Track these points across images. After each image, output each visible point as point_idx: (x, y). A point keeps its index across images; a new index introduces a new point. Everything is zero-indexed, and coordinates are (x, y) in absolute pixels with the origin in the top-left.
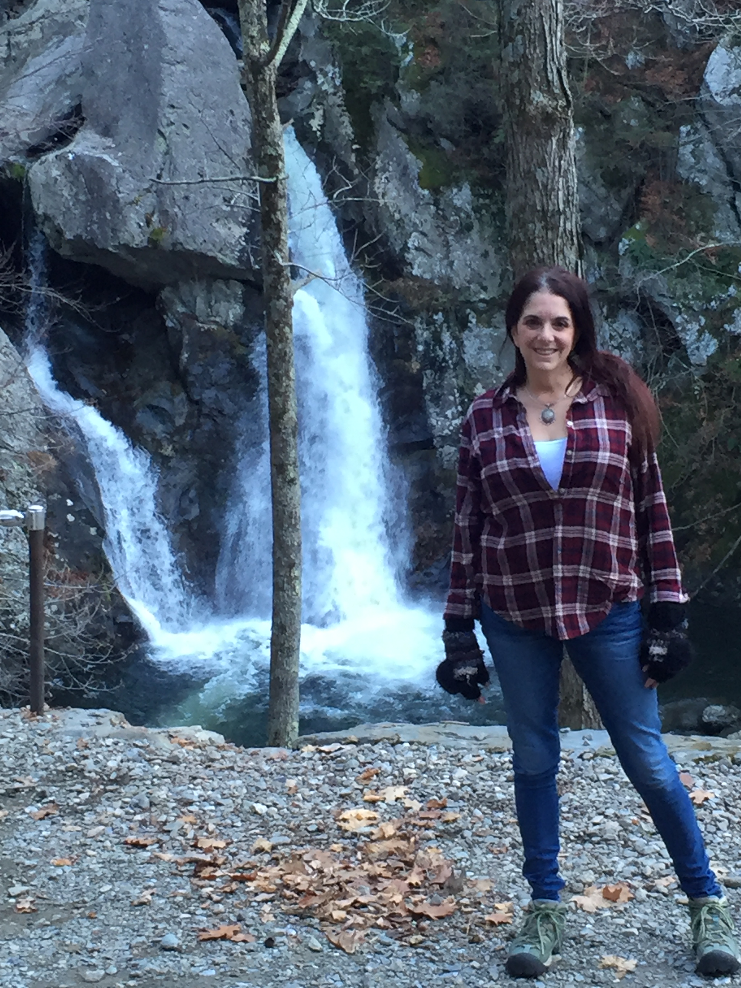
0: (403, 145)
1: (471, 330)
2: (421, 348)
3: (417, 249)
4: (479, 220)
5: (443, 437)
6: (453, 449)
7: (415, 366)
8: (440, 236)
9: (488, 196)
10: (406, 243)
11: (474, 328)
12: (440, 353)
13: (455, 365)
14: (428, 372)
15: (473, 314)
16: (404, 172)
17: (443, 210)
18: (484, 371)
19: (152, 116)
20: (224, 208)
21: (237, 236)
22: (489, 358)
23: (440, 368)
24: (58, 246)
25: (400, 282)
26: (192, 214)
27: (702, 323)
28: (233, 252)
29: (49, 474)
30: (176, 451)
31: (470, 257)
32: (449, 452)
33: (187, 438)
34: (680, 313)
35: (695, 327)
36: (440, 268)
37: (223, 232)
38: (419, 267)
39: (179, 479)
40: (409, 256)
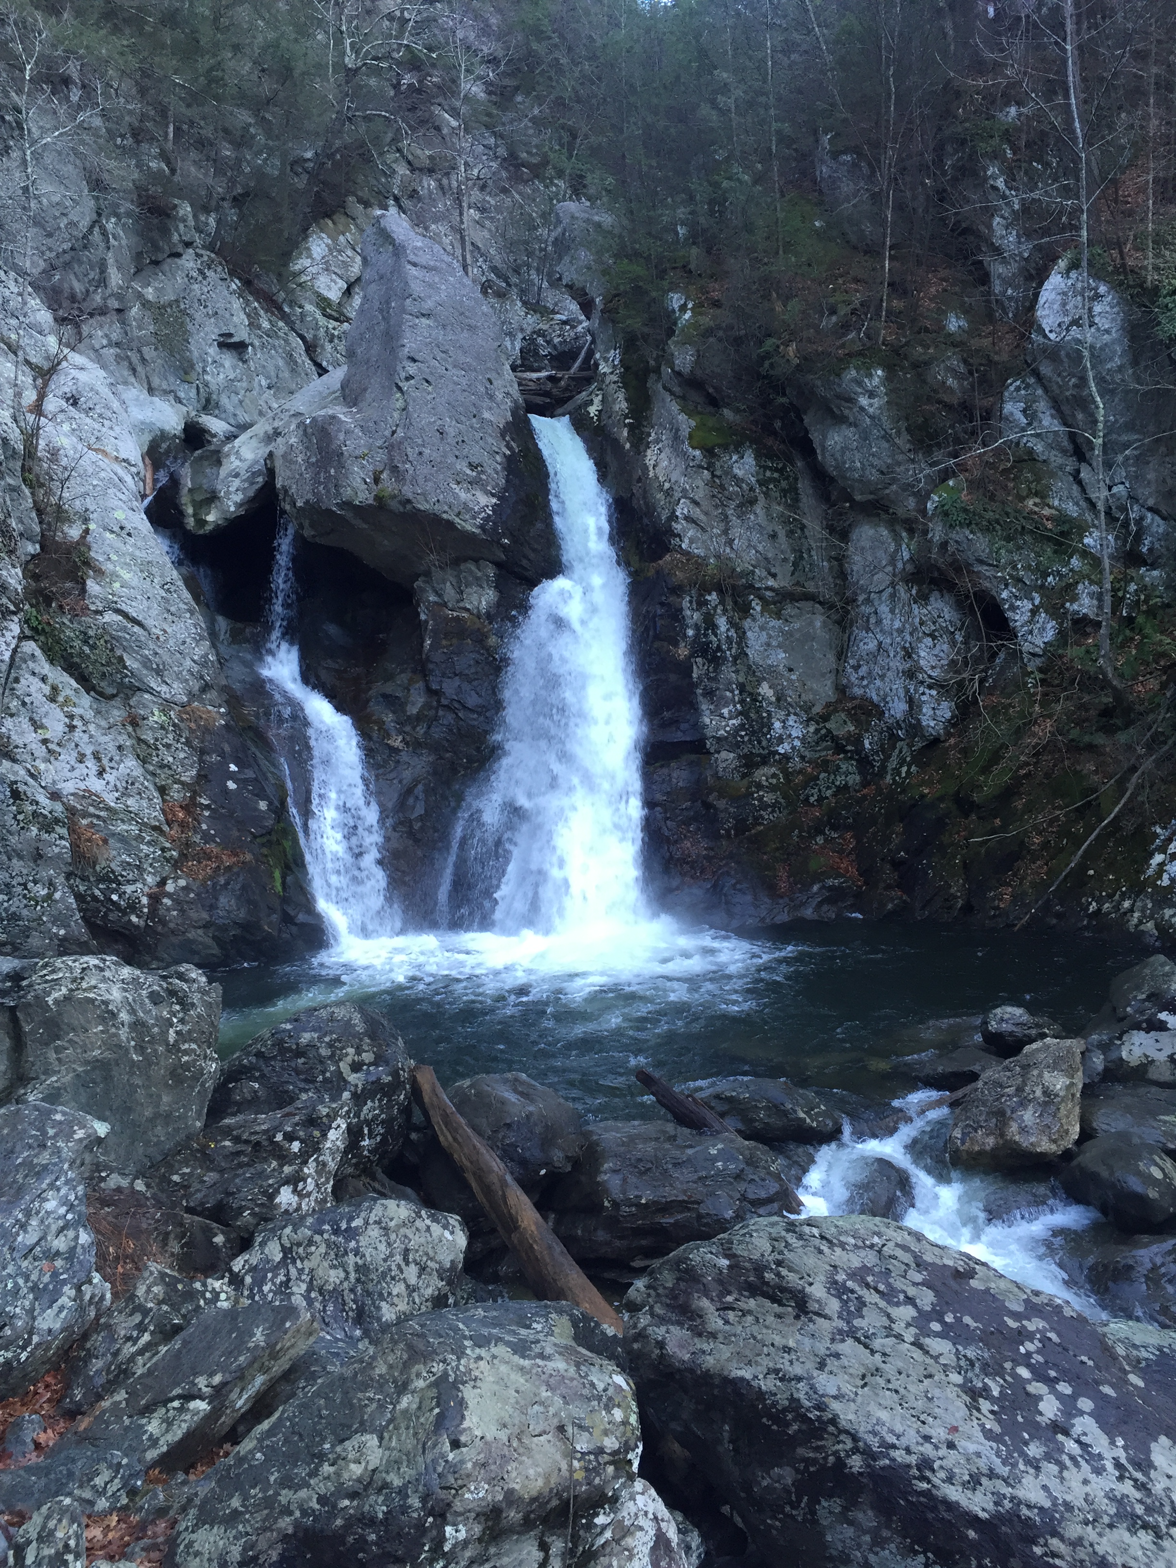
0: (675, 407)
1: (754, 620)
2: (690, 632)
3: (687, 518)
4: (766, 494)
5: (719, 739)
6: (732, 755)
7: (683, 651)
8: (716, 507)
9: (776, 470)
10: (674, 511)
11: (758, 616)
12: (713, 638)
13: (735, 658)
14: (699, 660)
15: (757, 601)
16: (676, 438)
17: (719, 477)
18: (772, 670)
19: (391, 372)
20: (469, 472)
21: (482, 504)
22: (779, 657)
23: (714, 658)
24: (301, 526)
25: (668, 557)
26: (424, 470)
27: (1037, 602)
28: (474, 518)
29: (206, 730)
30: (407, 744)
31: (755, 537)
32: (726, 758)
33: (421, 730)
34: (1007, 586)
35: (1027, 605)
36: (717, 545)
37: (463, 495)
38: (691, 541)
39: (407, 775)
40: (677, 527)
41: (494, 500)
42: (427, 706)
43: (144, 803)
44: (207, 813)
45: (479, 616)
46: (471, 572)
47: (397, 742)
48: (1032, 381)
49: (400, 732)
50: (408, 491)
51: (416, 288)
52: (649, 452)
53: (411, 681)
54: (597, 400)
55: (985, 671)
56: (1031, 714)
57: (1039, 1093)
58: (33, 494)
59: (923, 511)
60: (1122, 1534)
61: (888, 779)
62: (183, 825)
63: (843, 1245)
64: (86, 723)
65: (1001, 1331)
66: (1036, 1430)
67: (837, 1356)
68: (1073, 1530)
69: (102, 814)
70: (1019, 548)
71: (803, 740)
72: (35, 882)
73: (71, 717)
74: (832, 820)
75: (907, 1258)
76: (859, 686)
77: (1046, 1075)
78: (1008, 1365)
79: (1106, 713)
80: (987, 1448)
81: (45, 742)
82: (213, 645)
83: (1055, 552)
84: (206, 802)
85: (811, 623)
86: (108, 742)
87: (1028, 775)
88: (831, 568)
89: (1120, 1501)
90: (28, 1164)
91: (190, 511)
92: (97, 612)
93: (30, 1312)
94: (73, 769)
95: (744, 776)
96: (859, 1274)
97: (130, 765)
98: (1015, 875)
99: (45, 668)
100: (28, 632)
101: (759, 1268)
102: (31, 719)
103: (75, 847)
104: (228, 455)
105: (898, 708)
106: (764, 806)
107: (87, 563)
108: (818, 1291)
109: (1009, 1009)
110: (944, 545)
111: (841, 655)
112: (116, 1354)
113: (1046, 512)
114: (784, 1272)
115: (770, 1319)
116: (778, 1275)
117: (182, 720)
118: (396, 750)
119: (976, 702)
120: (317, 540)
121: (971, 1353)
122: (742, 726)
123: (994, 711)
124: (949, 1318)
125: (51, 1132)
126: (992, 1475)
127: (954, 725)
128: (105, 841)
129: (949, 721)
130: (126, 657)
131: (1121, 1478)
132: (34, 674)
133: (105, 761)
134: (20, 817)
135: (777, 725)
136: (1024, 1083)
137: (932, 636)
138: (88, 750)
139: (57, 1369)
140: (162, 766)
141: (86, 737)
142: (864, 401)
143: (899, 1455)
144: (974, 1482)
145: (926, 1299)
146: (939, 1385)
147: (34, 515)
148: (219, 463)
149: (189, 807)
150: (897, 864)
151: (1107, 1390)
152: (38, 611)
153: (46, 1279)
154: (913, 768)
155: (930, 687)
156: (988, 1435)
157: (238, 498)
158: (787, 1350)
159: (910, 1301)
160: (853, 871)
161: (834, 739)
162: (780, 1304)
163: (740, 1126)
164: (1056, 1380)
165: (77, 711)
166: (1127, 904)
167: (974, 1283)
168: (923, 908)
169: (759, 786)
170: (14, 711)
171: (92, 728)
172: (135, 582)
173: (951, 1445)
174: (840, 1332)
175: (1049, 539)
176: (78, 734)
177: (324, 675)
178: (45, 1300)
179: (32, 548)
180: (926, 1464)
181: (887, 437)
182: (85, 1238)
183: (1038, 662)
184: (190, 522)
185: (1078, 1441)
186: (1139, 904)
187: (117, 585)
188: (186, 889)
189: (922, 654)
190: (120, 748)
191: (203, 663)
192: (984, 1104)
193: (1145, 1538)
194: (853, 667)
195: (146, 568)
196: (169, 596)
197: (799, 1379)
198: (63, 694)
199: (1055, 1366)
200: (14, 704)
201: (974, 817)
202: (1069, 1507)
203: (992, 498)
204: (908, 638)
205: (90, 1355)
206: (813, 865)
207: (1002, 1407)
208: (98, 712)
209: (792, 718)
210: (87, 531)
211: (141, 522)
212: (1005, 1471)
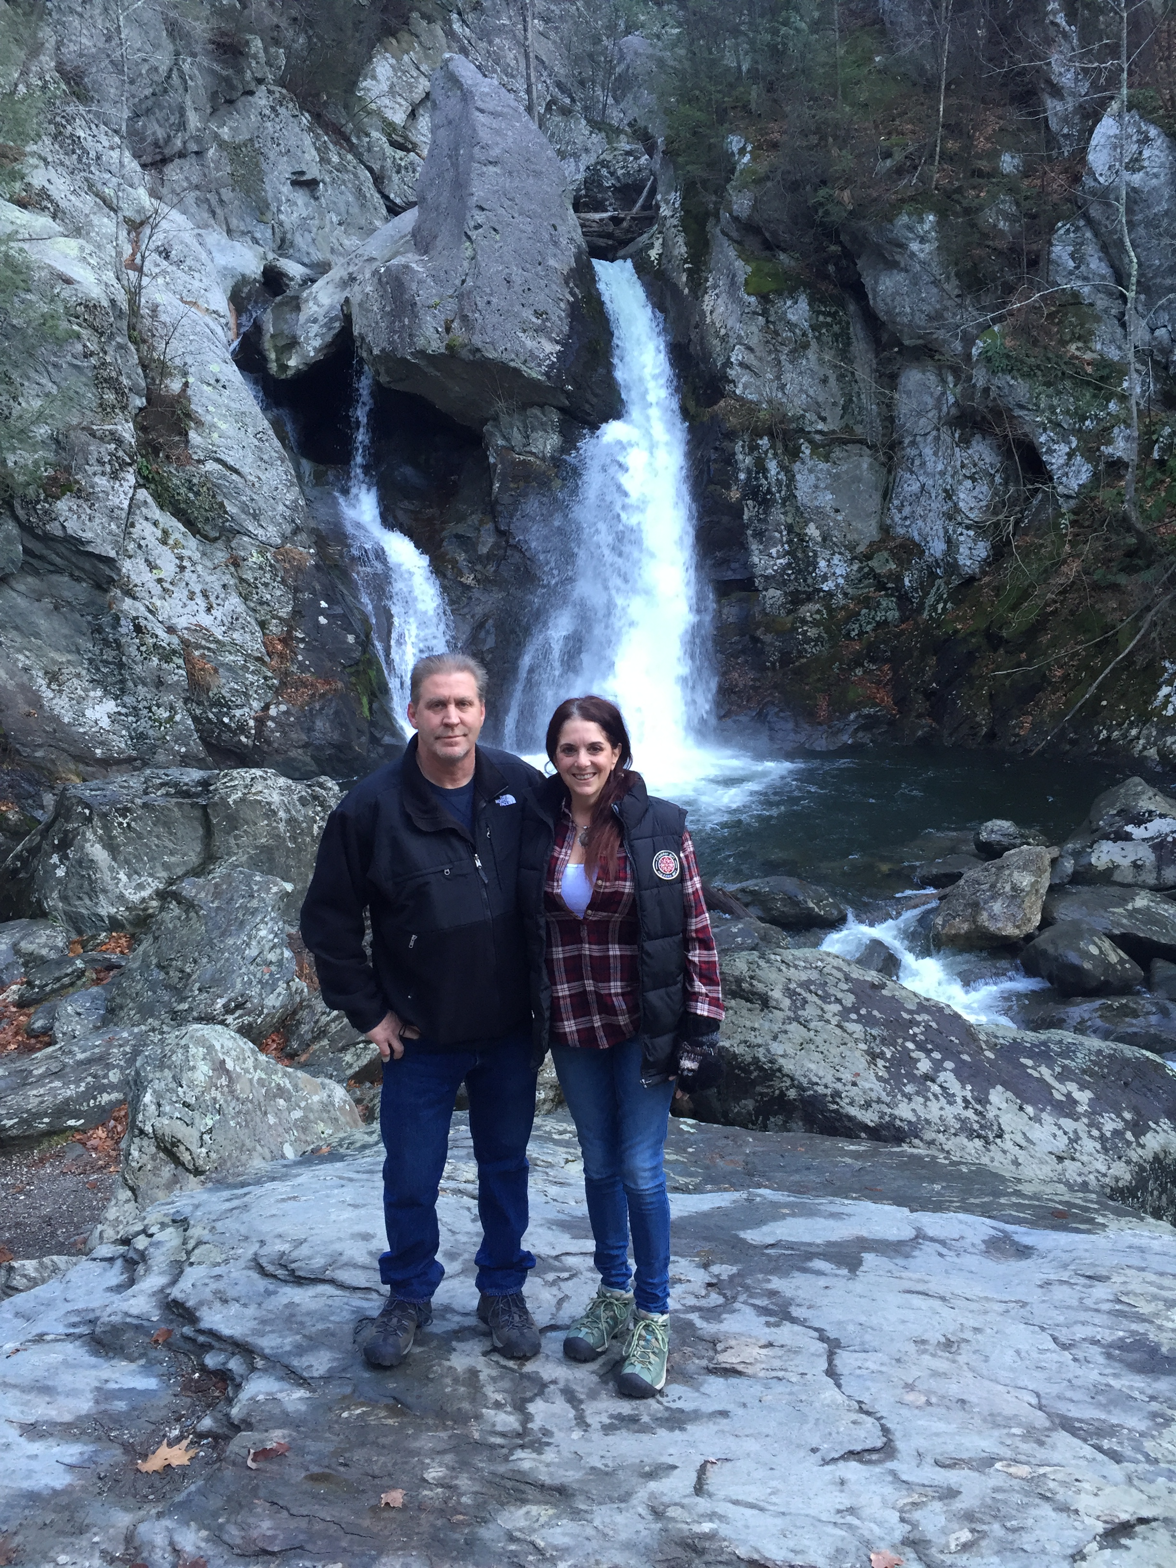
0: (732, 253)
1: (803, 463)
2: (742, 476)
3: (741, 364)
4: (818, 339)
5: (767, 578)
6: (779, 593)
7: (735, 494)
8: (770, 352)
9: (829, 314)
10: (729, 357)
11: (807, 460)
12: (763, 481)
13: (784, 500)
14: (750, 502)
15: (806, 444)
16: (733, 283)
17: (773, 323)
18: (819, 511)
19: (461, 220)
20: (534, 320)
21: (547, 351)
22: (827, 499)
23: (764, 500)
24: (378, 373)
25: (722, 403)
26: (493, 319)
27: (1074, 445)
28: (540, 365)
29: (299, 570)
30: (478, 581)
31: (806, 381)
32: (774, 595)
33: (491, 568)
34: (1045, 430)
35: (1064, 449)
36: (769, 390)
37: (529, 344)
38: (745, 387)
39: (479, 610)
40: (732, 373)
41: (558, 348)
42: (496, 545)
43: (248, 637)
44: (302, 646)
45: (543, 459)
46: (536, 417)
47: (469, 579)
48: (1082, 223)
49: (472, 570)
50: (477, 340)
51: (484, 135)
52: (706, 297)
53: (481, 522)
54: (658, 244)
55: (1022, 512)
56: (1059, 555)
57: (1008, 888)
58: (137, 350)
59: (969, 355)
60: (963, 1140)
61: (925, 615)
62: (282, 656)
63: (796, 967)
64: (194, 564)
65: (899, 1021)
66: (912, 1078)
67: (786, 1032)
68: (929, 1135)
69: (212, 646)
70: (1059, 393)
71: (846, 577)
72: (158, 706)
73: (181, 558)
74: (872, 653)
75: (840, 975)
76: (902, 526)
77: (1016, 874)
78: (900, 1041)
79: (1131, 554)
80: (878, 1086)
81: (160, 581)
82: (302, 492)
83: (1095, 396)
84: (301, 636)
85: (858, 466)
86: (214, 581)
87: (1054, 613)
88: (879, 414)
89: (963, 1121)
90: (243, 907)
91: (273, 356)
92: (199, 461)
93: (260, 995)
94: (185, 605)
95: (789, 612)
96: (806, 985)
97: (234, 602)
98: (1036, 705)
99: (156, 513)
100: (141, 481)
101: (739, 981)
102: (146, 560)
103: (190, 675)
104: (307, 301)
105: (938, 547)
106: (807, 640)
107: (188, 415)
108: (776, 994)
109: (999, 822)
110: (986, 390)
111: (886, 495)
112: (316, 1022)
113: (1088, 356)
114: (755, 983)
115: (744, 1012)
116: (751, 984)
117: (277, 561)
118: (468, 588)
119: (1009, 542)
120: (393, 386)
121: (874, 1032)
122: (789, 565)
123: (1026, 553)
124: (863, 1011)
125: (255, 888)
126: (879, 1101)
127: (989, 565)
128: (216, 671)
129: (985, 560)
130: (226, 503)
131: (966, 1108)
132: (147, 519)
133: (212, 599)
134: (143, 649)
135: (822, 564)
136: (997, 881)
137: (973, 479)
138: (197, 589)
139: (278, 1031)
140: (261, 603)
141: (194, 576)
142: (915, 246)
143: (820, 1089)
144: (867, 1105)
145: (849, 1000)
146: (850, 1050)
147: (140, 371)
148: (298, 309)
149: (287, 640)
150: (929, 695)
151: (966, 1057)
152: (148, 461)
153: (267, 977)
154: (949, 605)
155: (968, 528)
156: (880, 1079)
157: (317, 343)
158: (754, 1029)
159: (838, 1001)
160: (888, 700)
161: (876, 576)
162: (751, 1002)
163: (760, 914)
164: (931, 1051)
165: (186, 553)
166: (1134, 732)
167: (884, 992)
168: (951, 735)
169: (804, 622)
170: (131, 553)
171: (199, 568)
172: (231, 432)
173: (854, 1084)
174: (789, 1018)
175: (1089, 383)
176: (187, 574)
177: (400, 514)
178: (268, 989)
179: (139, 402)
180: (837, 1094)
181: (935, 283)
182: (287, 954)
183: (1072, 503)
184: (273, 367)
185: (941, 1086)
186: (1145, 732)
187: (215, 435)
188: (287, 713)
189: (962, 496)
190: (224, 586)
191: (294, 508)
192: (964, 897)
193: (978, 1143)
194: (897, 507)
195: (240, 417)
196: (261, 444)
197: (759, 1046)
198: (173, 537)
199: (932, 1042)
200: (131, 546)
201: (1002, 651)
202: (928, 1122)
203: (1035, 343)
204: (949, 480)
205: (299, 1023)
206: (851, 695)
207: (892, 1065)
208: (204, 554)
209: (837, 557)
210: (186, 384)
211: (232, 373)
212: (888, 1099)
